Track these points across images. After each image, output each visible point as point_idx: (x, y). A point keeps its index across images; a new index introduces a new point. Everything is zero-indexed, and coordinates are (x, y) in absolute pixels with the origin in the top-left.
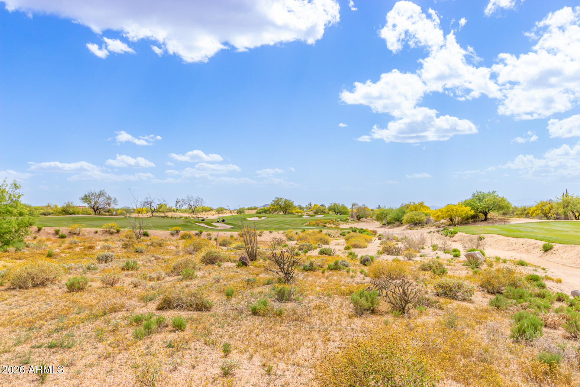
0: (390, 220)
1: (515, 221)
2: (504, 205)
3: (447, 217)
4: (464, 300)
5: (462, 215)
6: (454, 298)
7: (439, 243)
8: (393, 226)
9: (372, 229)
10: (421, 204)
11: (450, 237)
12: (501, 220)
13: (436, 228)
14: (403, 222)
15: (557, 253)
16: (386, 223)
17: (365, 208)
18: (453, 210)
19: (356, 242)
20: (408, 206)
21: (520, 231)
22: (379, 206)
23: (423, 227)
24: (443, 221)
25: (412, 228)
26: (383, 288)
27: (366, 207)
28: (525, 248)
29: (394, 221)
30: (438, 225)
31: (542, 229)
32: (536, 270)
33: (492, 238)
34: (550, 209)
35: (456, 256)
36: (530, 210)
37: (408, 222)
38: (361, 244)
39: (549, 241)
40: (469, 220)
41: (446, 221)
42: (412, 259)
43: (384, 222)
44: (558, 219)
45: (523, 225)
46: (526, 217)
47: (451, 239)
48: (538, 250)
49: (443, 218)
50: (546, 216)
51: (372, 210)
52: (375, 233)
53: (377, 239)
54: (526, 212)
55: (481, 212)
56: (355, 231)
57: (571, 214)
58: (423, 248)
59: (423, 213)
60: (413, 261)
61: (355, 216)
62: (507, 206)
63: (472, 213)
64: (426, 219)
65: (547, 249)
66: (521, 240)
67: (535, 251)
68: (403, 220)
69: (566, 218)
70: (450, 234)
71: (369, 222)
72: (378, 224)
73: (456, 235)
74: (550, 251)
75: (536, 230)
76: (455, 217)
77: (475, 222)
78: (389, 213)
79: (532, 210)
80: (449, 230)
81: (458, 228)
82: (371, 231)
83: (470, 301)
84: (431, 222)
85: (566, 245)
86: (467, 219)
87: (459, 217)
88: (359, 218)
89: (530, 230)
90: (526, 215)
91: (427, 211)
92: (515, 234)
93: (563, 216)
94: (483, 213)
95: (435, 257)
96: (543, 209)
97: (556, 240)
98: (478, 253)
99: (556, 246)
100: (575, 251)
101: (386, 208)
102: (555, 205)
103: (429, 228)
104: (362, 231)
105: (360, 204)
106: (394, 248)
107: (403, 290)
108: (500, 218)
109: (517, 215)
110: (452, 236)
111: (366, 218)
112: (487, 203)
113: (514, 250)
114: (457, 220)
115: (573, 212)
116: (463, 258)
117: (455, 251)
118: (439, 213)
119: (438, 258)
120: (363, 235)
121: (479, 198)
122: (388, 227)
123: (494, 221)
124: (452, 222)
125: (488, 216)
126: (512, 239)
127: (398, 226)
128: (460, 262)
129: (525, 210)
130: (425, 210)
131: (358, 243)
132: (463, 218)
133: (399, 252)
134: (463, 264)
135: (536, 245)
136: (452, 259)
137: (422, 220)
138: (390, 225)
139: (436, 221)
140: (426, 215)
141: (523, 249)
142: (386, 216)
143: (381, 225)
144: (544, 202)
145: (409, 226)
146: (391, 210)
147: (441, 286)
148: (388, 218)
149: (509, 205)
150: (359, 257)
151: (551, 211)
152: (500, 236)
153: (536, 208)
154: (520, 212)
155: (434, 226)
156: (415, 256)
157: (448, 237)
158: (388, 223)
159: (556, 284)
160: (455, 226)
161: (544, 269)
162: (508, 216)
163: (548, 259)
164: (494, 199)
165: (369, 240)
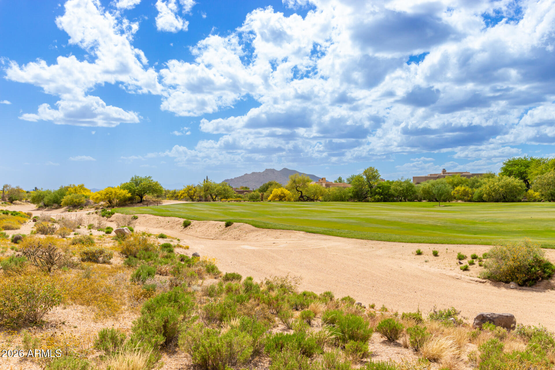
0: (48, 202)
1: (167, 203)
2: (157, 188)
3: (106, 199)
4: (104, 262)
5: (120, 198)
6: (97, 261)
7: (96, 223)
8: (51, 208)
9: (27, 212)
10: (82, 187)
11: (108, 217)
12: (154, 201)
13: (95, 210)
14: (62, 204)
15: (193, 228)
16: (43, 205)
17: (19, 191)
18: (112, 193)
19: (8, 224)
20: (67, 189)
21: (169, 211)
22: (36, 188)
23: (82, 209)
24: (102, 203)
25: (71, 210)
26: (32, 255)
27: (21, 189)
28: (170, 225)
29: (51, 203)
30: (98, 207)
31: (186, 209)
32: (172, 241)
33: (145, 217)
34: (195, 192)
35: (108, 233)
36: (179, 193)
37: (66, 204)
38: (13, 226)
39: (189, 219)
40: (127, 202)
41: (105, 203)
42: (66, 236)
43: (41, 204)
44: (200, 200)
45: (172, 206)
46: (175, 200)
47: (109, 219)
48: (180, 226)
49: (103, 200)
50: (191, 198)
51: (28, 192)
52: (30, 215)
53: (32, 221)
54: (175, 195)
55: (137, 195)
56: (7, 214)
57: (210, 197)
58: (79, 228)
59: (83, 196)
60: (67, 238)
61: (7, 199)
62: (160, 190)
63: (129, 195)
64: (85, 202)
65: (186, 225)
66: (168, 219)
67: (177, 227)
68: (62, 201)
69: (206, 200)
70: (108, 215)
71: (24, 205)
72: (34, 206)
73: (113, 216)
74: (188, 227)
75: (181, 210)
76: (113, 199)
77: (132, 203)
78: (47, 195)
79: (180, 193)
80: (108, 211)
81: (116, 209)
82: (25, 213)
83: (109, 263)
84: (91, 204)
85: (201, 221)
86: (125, 201)
87: (117, 199)
88: (12, 201)
89: (177, 210)
90: (176, 197)
91: (87, 194)
92: (164, 213)
93: (204, 199)
94: (140, 196)
95: (88, 235)
96: (189, 193)
97: (194, 217)
98: (126, 229)
99: (193, 222)
100: (206, 226)
101: (44, 190)
102: (198, 190)
103: (88, 209)
104: (14, 214)
105: (14, 186)
106: (49, 228)
107: (49, 254)
108: (154, 200)
109: (168, 197)
110: (110, 216)
111: (20, 200)
112: (143, 187)
113: (161, 227)
114: (116, 201)
115: (211, 195)
116: (113, 234)
117: (108, 228)
118: (99, 195)
119: (91, 234)
120: (16, 217)
121: (136, 182)
122: (45, 210)
123: (148, 203)
124: (111, 204)
125: (144, 198)
126: (160, 218)
127: (57, 208)
128: (110, 237)
129: (175, 193)
130: (85, 193)
131: (9, 225)
132: (121, 200)
133: (54, 232)
134: (112, 238)
135: (179, 222)
136: (104, 235)
137: (81, 202)
138: (47, 208)
139: (95, 203)
140: (86, 197)
141: (169, 226)
142: (43, 199)
143: (37, 208)
144: (190, 186)
145: (68, 208)
146: (49, 192)
147: (86, 254)
148: (46, 200)
149: (162, 189)
150: (10, 237)
151: (196, 194)
152: (151, 215)
153: (183, 192)
154: (171, 195)
155: (93, 207)
156: (69, 234)
157: (105, 218)
158: (46, 206)
159: (184, 250)
160: (113, 207)
161: (179, 240)
162: (161, 198)
163: (186, 233)
164: (149, 183)
165: (22, 222)
